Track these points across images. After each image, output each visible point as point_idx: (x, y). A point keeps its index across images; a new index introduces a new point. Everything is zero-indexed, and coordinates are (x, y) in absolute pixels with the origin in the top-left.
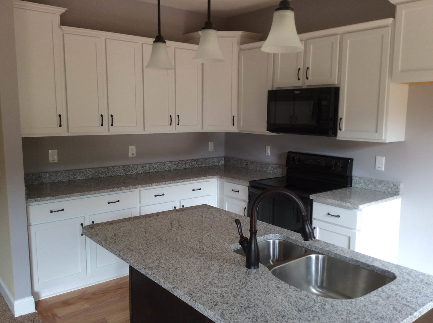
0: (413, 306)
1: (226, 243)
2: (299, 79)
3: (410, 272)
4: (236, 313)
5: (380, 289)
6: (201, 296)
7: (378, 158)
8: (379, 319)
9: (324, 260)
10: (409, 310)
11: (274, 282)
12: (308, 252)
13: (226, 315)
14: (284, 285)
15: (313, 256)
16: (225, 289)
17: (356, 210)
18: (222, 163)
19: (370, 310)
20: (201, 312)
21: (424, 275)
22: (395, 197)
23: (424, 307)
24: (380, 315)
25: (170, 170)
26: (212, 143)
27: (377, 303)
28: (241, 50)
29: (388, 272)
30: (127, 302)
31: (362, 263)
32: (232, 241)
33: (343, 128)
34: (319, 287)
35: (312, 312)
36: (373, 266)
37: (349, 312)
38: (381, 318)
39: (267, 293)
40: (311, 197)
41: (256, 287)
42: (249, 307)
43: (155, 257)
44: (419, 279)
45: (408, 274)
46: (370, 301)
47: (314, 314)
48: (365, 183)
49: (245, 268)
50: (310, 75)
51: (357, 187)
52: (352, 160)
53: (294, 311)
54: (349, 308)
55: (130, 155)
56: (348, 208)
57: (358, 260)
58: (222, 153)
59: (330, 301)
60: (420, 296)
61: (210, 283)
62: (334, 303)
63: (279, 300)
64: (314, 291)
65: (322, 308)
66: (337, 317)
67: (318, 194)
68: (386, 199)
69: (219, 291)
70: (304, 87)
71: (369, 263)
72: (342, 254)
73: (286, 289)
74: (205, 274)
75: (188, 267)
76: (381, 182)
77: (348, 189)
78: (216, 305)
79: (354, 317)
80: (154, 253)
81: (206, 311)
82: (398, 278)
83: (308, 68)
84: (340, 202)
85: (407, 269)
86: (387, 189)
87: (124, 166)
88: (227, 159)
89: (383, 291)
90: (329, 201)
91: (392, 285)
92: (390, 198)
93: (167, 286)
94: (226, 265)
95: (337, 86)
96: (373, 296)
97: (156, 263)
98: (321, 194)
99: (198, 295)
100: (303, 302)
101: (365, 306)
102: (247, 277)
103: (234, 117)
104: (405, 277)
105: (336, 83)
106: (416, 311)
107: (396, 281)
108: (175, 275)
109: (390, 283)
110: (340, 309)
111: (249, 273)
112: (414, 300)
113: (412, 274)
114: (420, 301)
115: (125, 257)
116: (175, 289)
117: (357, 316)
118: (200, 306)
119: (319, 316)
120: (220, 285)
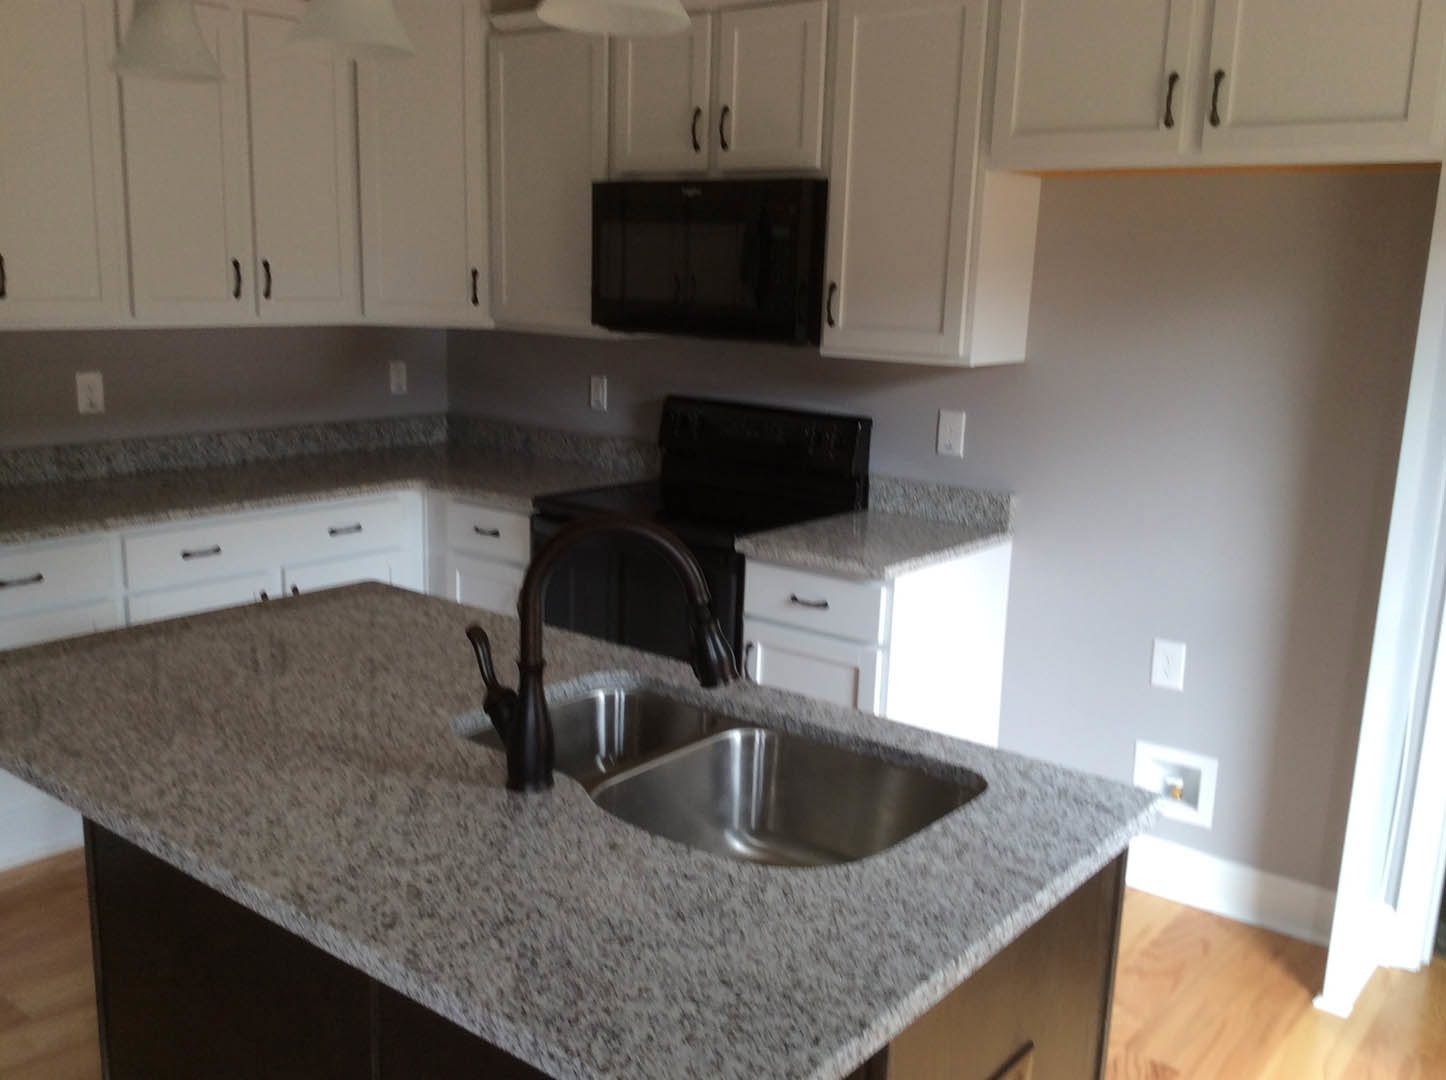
0: (1034, 873)
1: (441, 712)
2: (696, 147)
3: (1027, 768)
4: (463, 947)
5: (936, 827)
6: (339, 899)
7: (947, 417)
8: (931, 921)
9: (769, 744)
10: (1022, 885)
11: (603, 828)
12: (719, 722)
13: (425, 959)
14: (633, 837)
15: (736, 736)
16: (425, 869)
17: (875, 584)
18: (440, 435)
19: (903, 894)
20: (338, 955)
21: (1068, 773)
22: (994, 538)
23: (1066, 875)
24: (935, 909)
25: (244, 461)
26: (402, 366)
27: (924, 871)
28: (493, 30)
29: (963, 770)
30: (82, 941)
31: (887, 749)
32: (463, 701)
33: (838, 317)
34: (754, 834)
35: (722, 915)
36: (920, 756)
37: (839, 908)
38: (936, 918)
39: (576, 867)
40: (741, 545)
41: (536, 852)
42: (509, 921)
43: (169, 775)
44: (1052, 786)
45: (1025, 775)
46: (904, 865)
47: (727, 923)
48: (906, 495)
49: (504, 792)
50: (733, 130)
51: (883, 512)
52: (868, 423)
53: (664, 920)
54: (841, 894)
55: (83, 406)
56: (851, 577)
57: (874, 739)
58: (439, 402)
59: (780, 879)
60: (1054, 841)
61: (375, 853)
62: (793, 881)
63: (615, 889)
64: (738, 846)
65: (755, 900)
66: (797, 925)
67: (762, 537)
68: (968, 546)
69: (405, 876)
70: (714, 175)
71: (907, 746)
72: (826, 724)
73: (640, 851)
74: (358, 822)
75: (295, 802)
76: (952, 492)
77: (856, 518)
78: (390, 926)
79: (854, 921)
80: (164, 758)
81: (354, 948)
82: (992, 788)
83: (726, 110)
84: (829, 561)
85: (1019, 757)
86: (971, 517)
87: (57, 449)
88: (457, 422)
89: (945, 832)
90: (797, 556)
91: (973, 813)
92: (981, 543)
93: (212, 874)
94: (439, 787)
95: (822, 176)
96: (916, 849)
97: (172, 796)
98: (772, 537)
99: (325, 897)
100: (694, 887)
101: (888, 883)
102: (507, 822)
103: (475, 274)
104: (1013, 783)
105: (818, 164)
106: (1041, 887)
107: (985, 799)
108: (241, 832)
109: (968, 807)
110: (809, 898)
111: (518, 808)
112: (1037, 855)
113: (1036, 775)
114: (1054, 857)
115: (52, 779)
116: (241, 883)
117: (862, 917)
118: (331, 933)
119: (744, 930)
120: (409, 855)
